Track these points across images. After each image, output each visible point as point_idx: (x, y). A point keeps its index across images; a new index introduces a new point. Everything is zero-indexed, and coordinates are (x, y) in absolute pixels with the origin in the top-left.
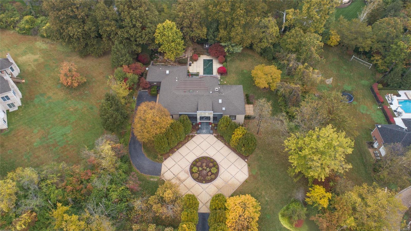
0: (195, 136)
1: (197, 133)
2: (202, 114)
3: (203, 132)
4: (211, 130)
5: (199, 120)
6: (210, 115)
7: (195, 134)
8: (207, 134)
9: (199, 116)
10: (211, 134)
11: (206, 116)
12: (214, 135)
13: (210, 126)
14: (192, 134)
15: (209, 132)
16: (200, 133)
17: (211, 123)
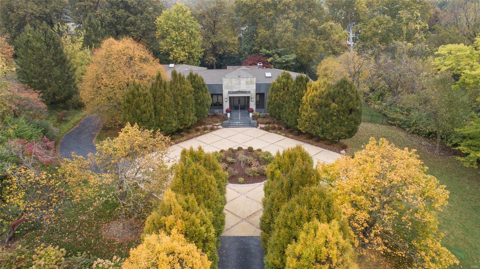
0: (218, 129)
1: (222, 125)
2: (233, 83)
3: (235, 124)
4: (253, 119)
5: (228, 103)
6: (250, 85)
7: (217, 126)
8: (245, 127)
9: (227, 89)
10: (254, 127)
11: (242, 90)
12: (260, 127)
13: (251, 114)
14: (211, 126)
15: (248, 124)
16: (229, 125)
17: (252, 109)
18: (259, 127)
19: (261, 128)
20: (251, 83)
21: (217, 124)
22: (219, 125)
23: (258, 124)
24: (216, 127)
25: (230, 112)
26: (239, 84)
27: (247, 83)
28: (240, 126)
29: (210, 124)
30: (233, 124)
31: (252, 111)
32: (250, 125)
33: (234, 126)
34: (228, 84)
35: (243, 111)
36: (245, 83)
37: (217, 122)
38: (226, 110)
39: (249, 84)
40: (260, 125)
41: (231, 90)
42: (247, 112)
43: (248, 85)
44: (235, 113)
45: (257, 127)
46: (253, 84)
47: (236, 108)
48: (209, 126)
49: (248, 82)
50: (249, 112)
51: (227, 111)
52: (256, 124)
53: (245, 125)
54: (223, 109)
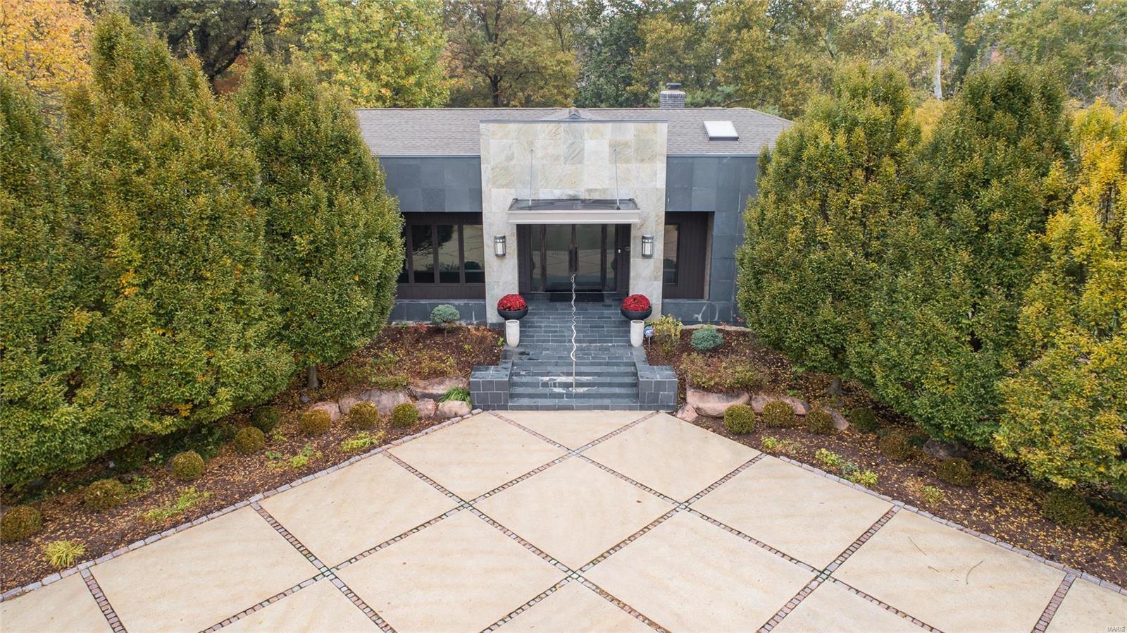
0: (439, 418)
1: (465, 394)
2: (539, 153)
3: (545, 385)
4: (652, 360)
5: (512, 262)
6: (633, 166)
7: (438, 398)
8: (606, 408)
9: (507, 185)
10: (657, 409)
11: (590, 191)
12: (698, 410)
13: (637, 331)
14: (402, 399)
15: (621, 385)
16: (512, 396)
17: (642, 299)
18: (689, 413)
19: (705, 420)
20: (643, 153)
21: (439, 390)
22: (447, 396)
23: (682, 388)
24: (427, 407)
25: (521, 315)
26: (576, 156)
27: (617, 151)
28: (574, 402)
29: (394, 387)
30: (535, 385)
31: (642, 310)
32: (637, 396)
33: (541, 402)
34: (510, 158)
35: (594, 309)
36: (606, 149)
37: (439, 374)
38: (501, 304)
39: (628, 161)
40: (693, 398)
41: (526, 194)
42: (613, 313)
43: (622, 166)
44: (548, 320)
45: (673, 411)
46: (652, 158)
47: (558, 294)
48: (388, 401)
49: (626, 144)
50: (628, 317)
51: (506, 310)
52: (669, 394)
53: (603, 396)
54: (484, 298)
